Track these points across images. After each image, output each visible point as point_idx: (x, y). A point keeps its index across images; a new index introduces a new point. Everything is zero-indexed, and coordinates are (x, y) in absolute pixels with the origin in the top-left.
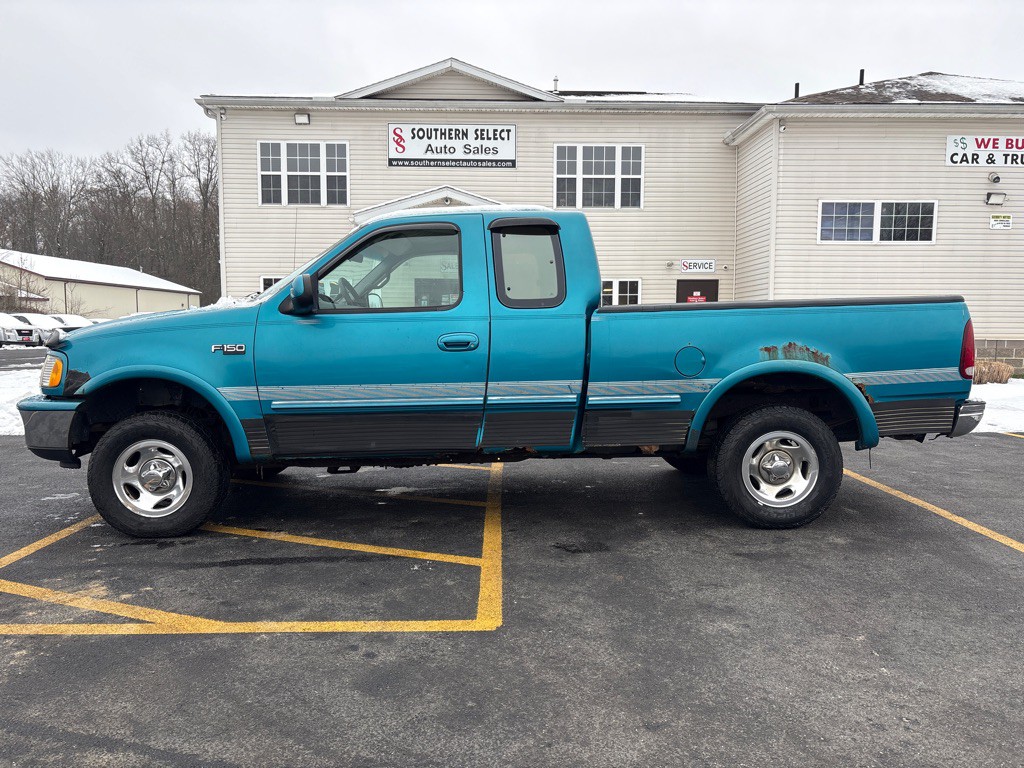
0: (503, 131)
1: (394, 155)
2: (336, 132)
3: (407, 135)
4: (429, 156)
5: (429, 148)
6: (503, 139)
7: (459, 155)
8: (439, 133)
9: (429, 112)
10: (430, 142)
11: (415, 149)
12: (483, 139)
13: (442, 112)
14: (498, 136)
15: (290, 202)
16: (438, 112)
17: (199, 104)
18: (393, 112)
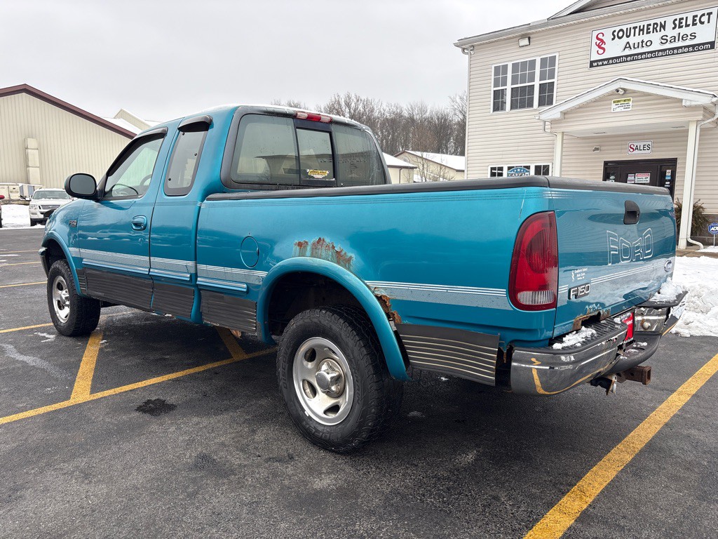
0: (704, 15)
1: (595, 57)
2: (549, 48)
3: (607, 37)
4: (628, 52)
5: (628, 46)
6: (702, 23)
7: (656, 46)
8: (637, 30)
9: (629, 13)
10: (628, 40)
11: (615, 48)
12: (680, 27)
13: (641, 10)
14: (698, 21)
15: (512, 108)
16: (637, 11)
17: (458, 46)
18: (597, 20)
